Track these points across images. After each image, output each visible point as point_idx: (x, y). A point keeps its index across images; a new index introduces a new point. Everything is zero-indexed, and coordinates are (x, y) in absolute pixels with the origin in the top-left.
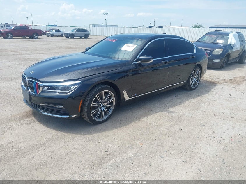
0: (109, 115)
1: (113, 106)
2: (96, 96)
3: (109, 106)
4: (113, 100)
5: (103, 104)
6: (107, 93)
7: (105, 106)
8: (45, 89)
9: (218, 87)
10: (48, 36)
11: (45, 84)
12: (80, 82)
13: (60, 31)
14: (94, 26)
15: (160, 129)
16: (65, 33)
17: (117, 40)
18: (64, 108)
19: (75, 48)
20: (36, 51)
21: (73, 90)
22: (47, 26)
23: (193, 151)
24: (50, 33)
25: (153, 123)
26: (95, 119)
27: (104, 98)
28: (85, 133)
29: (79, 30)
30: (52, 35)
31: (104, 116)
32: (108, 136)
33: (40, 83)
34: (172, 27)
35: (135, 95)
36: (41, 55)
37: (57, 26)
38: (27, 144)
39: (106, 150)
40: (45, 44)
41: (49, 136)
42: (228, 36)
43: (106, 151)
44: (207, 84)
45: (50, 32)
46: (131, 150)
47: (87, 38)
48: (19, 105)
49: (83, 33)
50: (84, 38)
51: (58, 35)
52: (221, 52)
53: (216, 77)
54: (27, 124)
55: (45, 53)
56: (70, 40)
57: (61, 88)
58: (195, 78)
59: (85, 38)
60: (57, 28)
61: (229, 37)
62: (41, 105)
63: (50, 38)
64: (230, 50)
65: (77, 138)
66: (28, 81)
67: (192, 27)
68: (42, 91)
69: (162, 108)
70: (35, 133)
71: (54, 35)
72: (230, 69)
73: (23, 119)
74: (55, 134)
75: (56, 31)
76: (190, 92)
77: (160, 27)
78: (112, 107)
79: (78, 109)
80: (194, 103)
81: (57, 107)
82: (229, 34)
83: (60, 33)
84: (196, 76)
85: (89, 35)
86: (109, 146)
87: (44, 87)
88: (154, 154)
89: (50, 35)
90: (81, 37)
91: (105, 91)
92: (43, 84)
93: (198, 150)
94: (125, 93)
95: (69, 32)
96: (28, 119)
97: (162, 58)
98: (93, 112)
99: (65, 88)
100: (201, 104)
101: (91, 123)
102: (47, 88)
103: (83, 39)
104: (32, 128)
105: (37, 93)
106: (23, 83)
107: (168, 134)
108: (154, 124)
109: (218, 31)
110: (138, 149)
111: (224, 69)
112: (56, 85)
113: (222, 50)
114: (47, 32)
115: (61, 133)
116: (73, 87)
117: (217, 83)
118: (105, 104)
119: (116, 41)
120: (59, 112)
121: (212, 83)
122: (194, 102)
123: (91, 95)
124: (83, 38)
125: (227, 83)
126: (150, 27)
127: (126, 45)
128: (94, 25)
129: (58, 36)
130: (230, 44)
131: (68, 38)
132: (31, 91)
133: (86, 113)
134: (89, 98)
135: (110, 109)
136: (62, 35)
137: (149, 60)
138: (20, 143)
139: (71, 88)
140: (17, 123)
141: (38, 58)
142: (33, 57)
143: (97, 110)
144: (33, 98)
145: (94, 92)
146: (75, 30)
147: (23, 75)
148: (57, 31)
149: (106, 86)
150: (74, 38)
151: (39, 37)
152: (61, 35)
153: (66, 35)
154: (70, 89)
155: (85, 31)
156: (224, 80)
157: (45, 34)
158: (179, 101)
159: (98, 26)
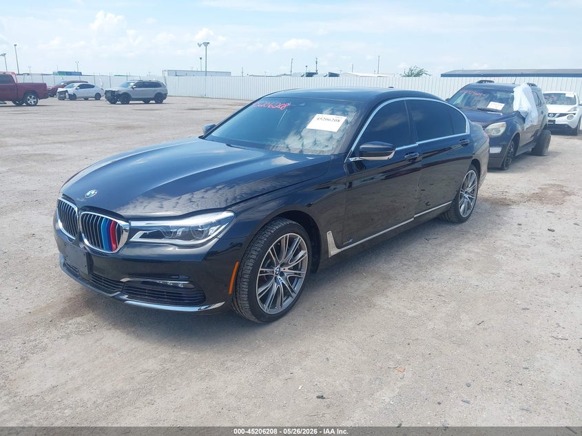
0: (294, 295)
1: (304, 272)
2: (269, 250)
3: (296, 274)
4: (303, 256)
5: (282, 270)
6: (291, 241)
7: (285, 274)
8: (136, 238)
9: (518, 213)
10: (62, 99)
11: (134, 224)
12: (231, 214)
13: (93, 87)
14: (176, 74)
15: (430, 325)
16: (107, 92)
17: (289, 104)
18: (191, 286)
19: (141, 127)
20: (42, 137)
21: (216, 237)
22: (54, 74)
23: (532, 378)
24: (67, 91)
25: (407, 311)
26: (265, 308)
27: (285, 253)
28: (245, 350)
29: (142, 84)
30: (73, 97)
31: (283, 299)
32: (307, 354)
33: (121, 223)
34: (358, 74)
35: (351, 241)
36: (60, 145)
37: (80, 74)
38: (98, 392)
39: (320, 394)
40: (60, 118)
41: (152, 364)
42: (513, 92)
43: (318, 397)
44: (487, 206)
45: (68, 89)
46: (381, 389)
47: (161, 103)
48: (42, 282)
49: (151, 91)
50: (154, 102)
51: (86, 95)
52: (502, 130)
53: (501, 189)
54: (79, 333)
55: (69, 142)
56: (120, 107)
57: (180, 233)
58: (466, 193)
59: (156, 103)
60: (83, 79)
61: (515, 94)
62: (124, 280)
63: (68, 103)
64: (521, 125)
65: (229, 364)
66: (82, 218)
67: (404, 74)
68: (129, 244)
69: (411, 271)
70: (110, 358)
71: (78, 96)
72: (521, 170)
73: (63, 320)
74: (165, 356)
75: (81, 87)
76: (458, 227)
77: (332, 75)
78: (299, 274)
79: (227, 285)
80: (477, 253)
81: (170, 282)
82: (514, 89)
83: (92, 92)
84: (468, 189)
85: (166, 95)
86: (321, 380)
87: (133, 231)
88: (442, 394)
89: (67, 97)
90: (147, 101)
91: (288, 235)
92: (130, 224)
93: (542, 375)
94: (330, 237)
95: (116, 87)
96: (79, 319)
97: (405, 147)
98: (261, 290)
99: (191, 233)
100: (497, 256)
101: (256, 321)
102: (140, 233)
103: (152, 105)
104: (97, 344)
105: (111, 249)
106: (59, 221)
107: (454, 339)
108: (411, 313)
109: (485, 81)
110: (399, 384)
111: (508, 168)
112: (168, 227)
113: (505, 125)
114: (60, 90)
115: (182, 353)
116: (215, 228)
117: (510, 203)
118: (287, 268)
119: (288, 108)
120: (176, 298)
121: (497, 203)
122: (478, 250)
123: (258, 246)
124: (151, 102)
125: (530, 203)
126: (310, 75)
127: (318, 116)
128: (176, 71)
129: (86, 99)
130: (518, 113)
131: (114, 103)
132: (91, 243)
133: (245, 296)
134: (254, 255)
135: (296, 280)
136: (98, 97)
137: (385, 152)
138: (78, 389)
139: (211, 232)
140: (50, 332)
141: (54, 155)
142: (39, 152)
143: (269, 285)
144: (96, 262)
145: (265, 239)
146: (132, 84)
147: (60, 202)
148: (85, 86)
149: (291, 222)
150: (131, 102)
151: (41, 102)
152: (94, 95)
153: (109, 95)
154: (207, 236)
155: (157, 85)
156: (522, 196)
157: (53, 93)
158: (443, 250)
159: (186, 73)
